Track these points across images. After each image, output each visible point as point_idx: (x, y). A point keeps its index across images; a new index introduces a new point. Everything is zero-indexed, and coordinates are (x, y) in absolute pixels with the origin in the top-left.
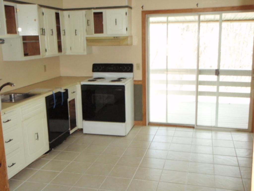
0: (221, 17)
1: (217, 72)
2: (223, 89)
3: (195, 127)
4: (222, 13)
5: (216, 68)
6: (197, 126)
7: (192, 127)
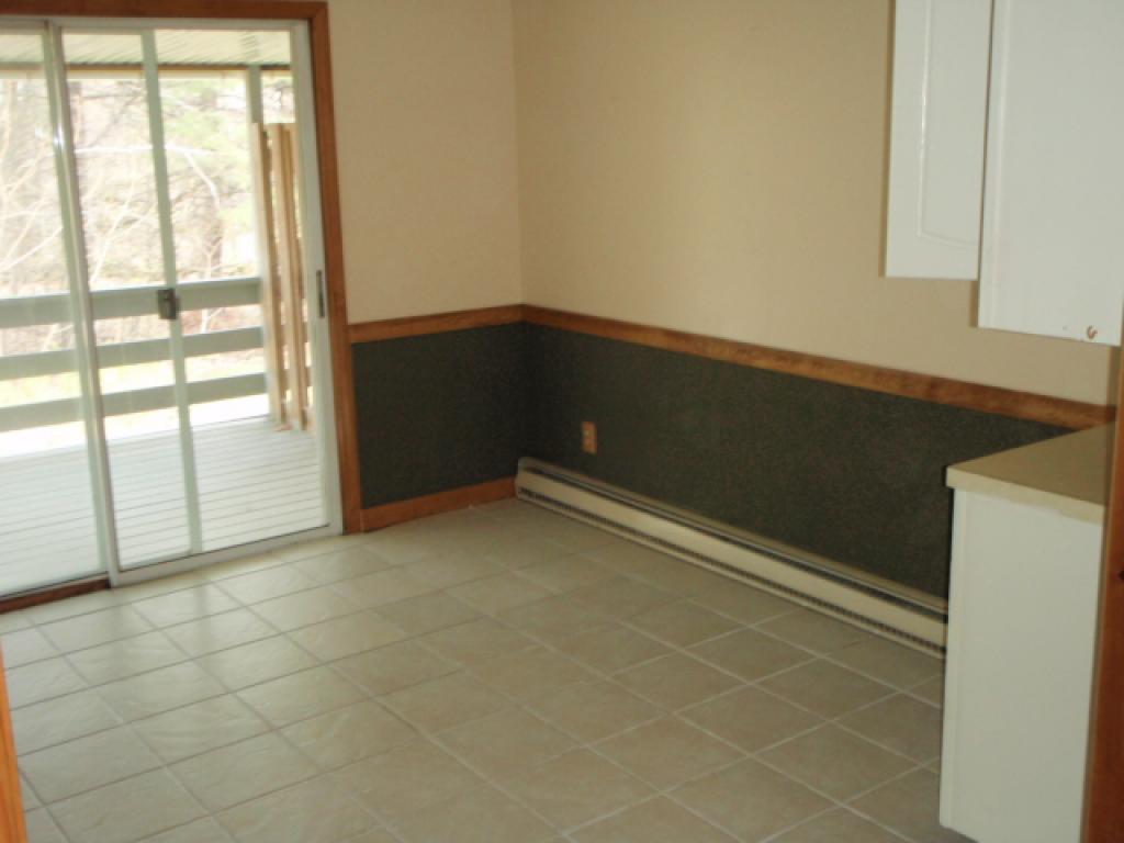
0: (149, 46)
1: (169, 302)
2: (200, 369)
3: (115, 578)
4: (152, 29)
5: (161, 283)
6: (121, 571)
7: (100, 584)
